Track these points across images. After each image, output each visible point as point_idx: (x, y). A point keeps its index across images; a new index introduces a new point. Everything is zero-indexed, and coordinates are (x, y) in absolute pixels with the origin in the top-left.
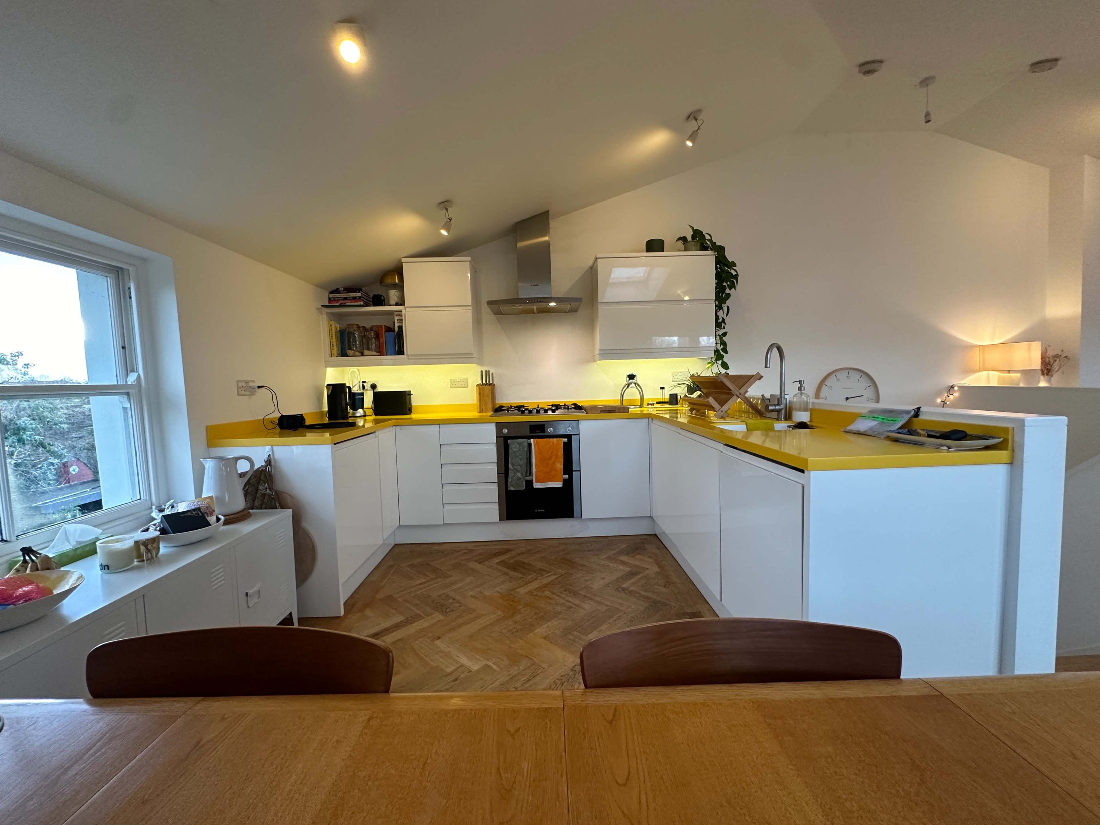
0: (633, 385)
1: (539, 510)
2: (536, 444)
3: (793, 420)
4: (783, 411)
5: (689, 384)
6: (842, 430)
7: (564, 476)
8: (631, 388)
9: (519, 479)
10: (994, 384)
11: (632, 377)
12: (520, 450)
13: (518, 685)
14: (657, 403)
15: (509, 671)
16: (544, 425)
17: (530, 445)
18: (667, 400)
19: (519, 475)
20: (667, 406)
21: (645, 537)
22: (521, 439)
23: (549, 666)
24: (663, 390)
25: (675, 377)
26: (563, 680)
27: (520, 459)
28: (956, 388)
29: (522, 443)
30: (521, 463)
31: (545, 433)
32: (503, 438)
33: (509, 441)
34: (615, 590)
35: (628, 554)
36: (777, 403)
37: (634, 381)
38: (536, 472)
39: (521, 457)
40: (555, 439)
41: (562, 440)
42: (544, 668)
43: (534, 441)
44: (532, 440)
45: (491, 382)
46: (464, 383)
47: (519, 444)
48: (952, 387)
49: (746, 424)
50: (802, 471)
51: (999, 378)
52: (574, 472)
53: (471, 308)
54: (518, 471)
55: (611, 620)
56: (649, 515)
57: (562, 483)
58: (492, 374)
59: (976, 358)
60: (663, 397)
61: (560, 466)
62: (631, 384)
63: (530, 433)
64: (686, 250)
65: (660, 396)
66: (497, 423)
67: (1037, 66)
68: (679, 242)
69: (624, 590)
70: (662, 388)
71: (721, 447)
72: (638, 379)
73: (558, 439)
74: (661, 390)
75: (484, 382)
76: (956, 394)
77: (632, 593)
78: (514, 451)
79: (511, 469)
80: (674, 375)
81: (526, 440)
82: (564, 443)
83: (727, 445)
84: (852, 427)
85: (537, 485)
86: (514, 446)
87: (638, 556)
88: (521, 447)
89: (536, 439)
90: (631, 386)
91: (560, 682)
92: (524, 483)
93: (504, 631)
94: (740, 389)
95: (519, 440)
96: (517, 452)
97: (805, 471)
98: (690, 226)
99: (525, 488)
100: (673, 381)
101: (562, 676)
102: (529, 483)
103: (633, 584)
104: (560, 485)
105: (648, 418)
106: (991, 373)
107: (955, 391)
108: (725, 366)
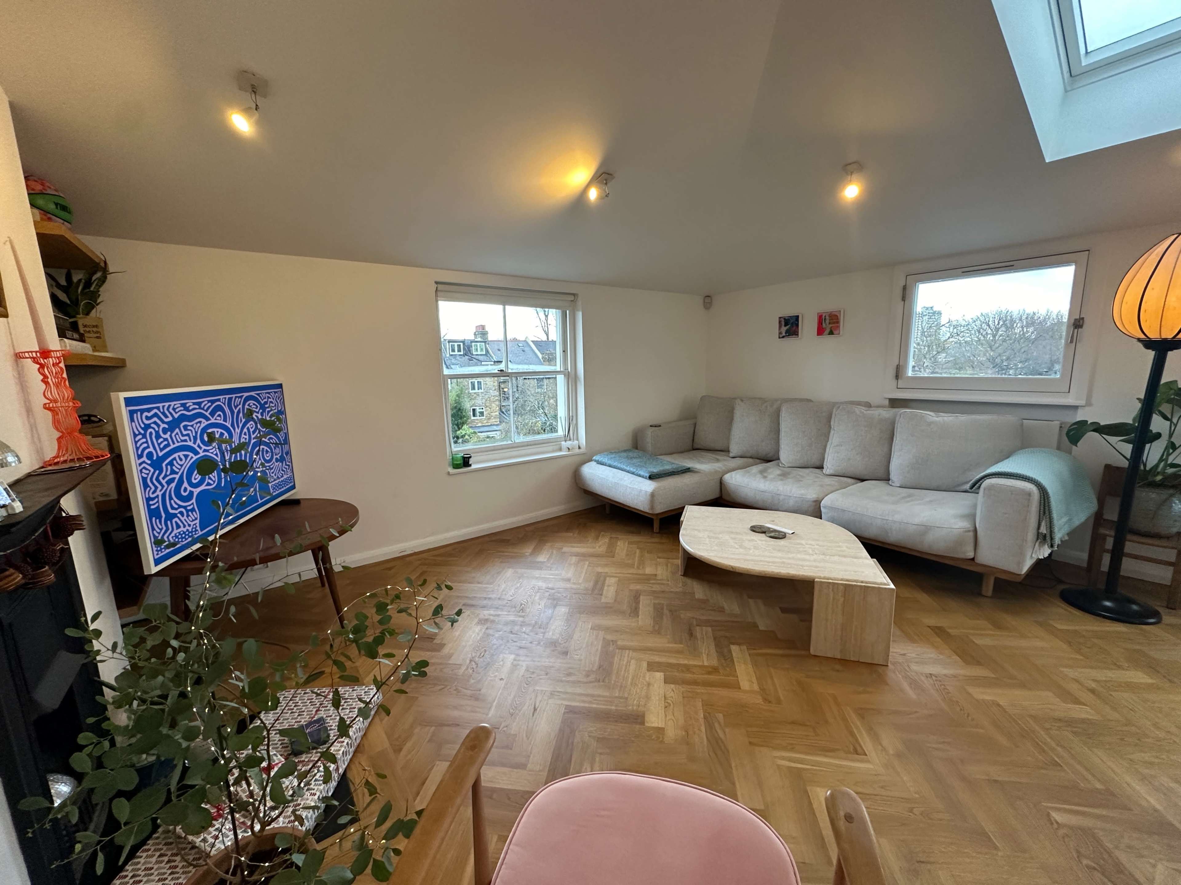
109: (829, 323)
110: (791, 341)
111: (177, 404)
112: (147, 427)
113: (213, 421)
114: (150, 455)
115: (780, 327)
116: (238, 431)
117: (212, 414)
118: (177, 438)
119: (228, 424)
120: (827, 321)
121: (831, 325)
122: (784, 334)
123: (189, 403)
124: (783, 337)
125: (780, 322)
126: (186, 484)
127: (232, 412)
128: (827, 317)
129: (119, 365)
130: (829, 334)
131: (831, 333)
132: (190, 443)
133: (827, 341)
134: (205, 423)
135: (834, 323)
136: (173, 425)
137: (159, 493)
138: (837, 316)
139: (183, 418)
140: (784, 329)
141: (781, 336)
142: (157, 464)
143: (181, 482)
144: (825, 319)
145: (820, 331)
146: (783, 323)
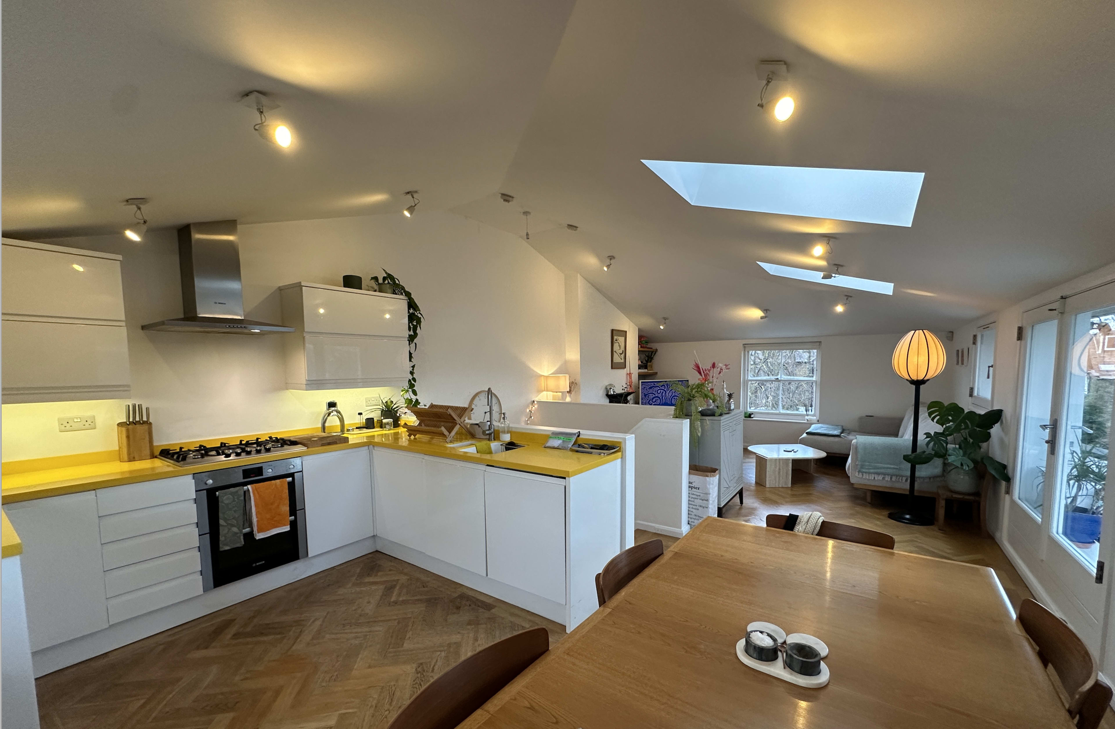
0: (335, 413)
1: (257, 564)
2: (255, 490)
3: (501, 439)
4: (493, 434)
5: (382, 408)
6: (543, 446)
7: (291, 518)
8: (332, 416)
9: (236, 533)
10: (551, 400)
11: (332, 405)
12: (234, 501)
13: (387, 707)
14: (357, 428)
15: (368, 705)
16: (261, 468)
17: (246, 493)
18: (365, 426)
19: (235, 529)
20: (365, 430)
21: (370, 556)
22: (234, 487)
23: (397, 681)
24: (361, 416)
25: (368, 402)
26: (418, 682)
27: (235, 511)
28: (536, 402)
29: (237, 492)
30: (237, 516)
31: (262, 475)
32: (205, 491)
33: (217, 493)
34: (389, 606)
35: (369, 575)
36: (488, 429)
37: (336, 408)
38: (258, 521)
39: (236, 508)
40: (278, 481)
41: (286, 480)
42: (394, 685)
43: (252, 488)
44: (249, 486)
45: (145, 419)
46: (89, 422)
47: (232, 494)
48: (534, 402)
49: (476, 446)
50: (565, 478)
51: (553, 396)
52: (297, 512)
53: (123, 324)
54: (233, 526)
55: (410, 628)
56: (373, 535)
57: (289, 526)
58: (147, 409)
59: (543, 382)
60: (362, 421)
61: (286, 508)
62: (332, 412)
63: (244, 478)
64: (380, 291)
65: (358, 420)
66: (194, 474)
67: (570, 226)
68: (373, 281)
69: (396, 603)
70: (360, 414)
71: (484, 467)
72: (339, 407)
73: (281, 480)
74: (359, 416)
75: (131, 420)
76: (536, 406)
77: (404, 602)
78: (225, 504)
79: (223, 526)
80: (367, 400)
81: (242, 487)
82: (289, 483)
83: (488, 465)
84: (549, 444)
85: (259, 536)
86: (225, 497)
87: (380, 574)
88: (236, 497)
89: (254, 484)
90: (332, 414)
91: (417, 685)
92: (242, 537)
93: (324, 684)
94: (461, 419)
95: (232, 490)
96: (230, 504)
97: (566, 478)
98: (384, 270)
99: (243, 543)
100: (366, 406)
101: (414, 681)
102: (251, 534)
103: (399, 595)
104: (287, 528)
105: (368, 446)
106: (549, 393)
107: (535, 404)
108: (415, 393)
111: (652, 383)
112: (645, 387)
113: (661, 388)
114: (644, 393)
116: (668, 392)
117: (661, 387)
118: (651, 391)
119: (666, 390)
123: (656, 384)
126: (651, 401)
127: (668, 387)
129: (656, 373)
132: (654, 392)
134: (659, 388)
136: (651, 388)
137: (645, 401)
139: (653, 387)
142: (645, 395)
143: (650, 400)
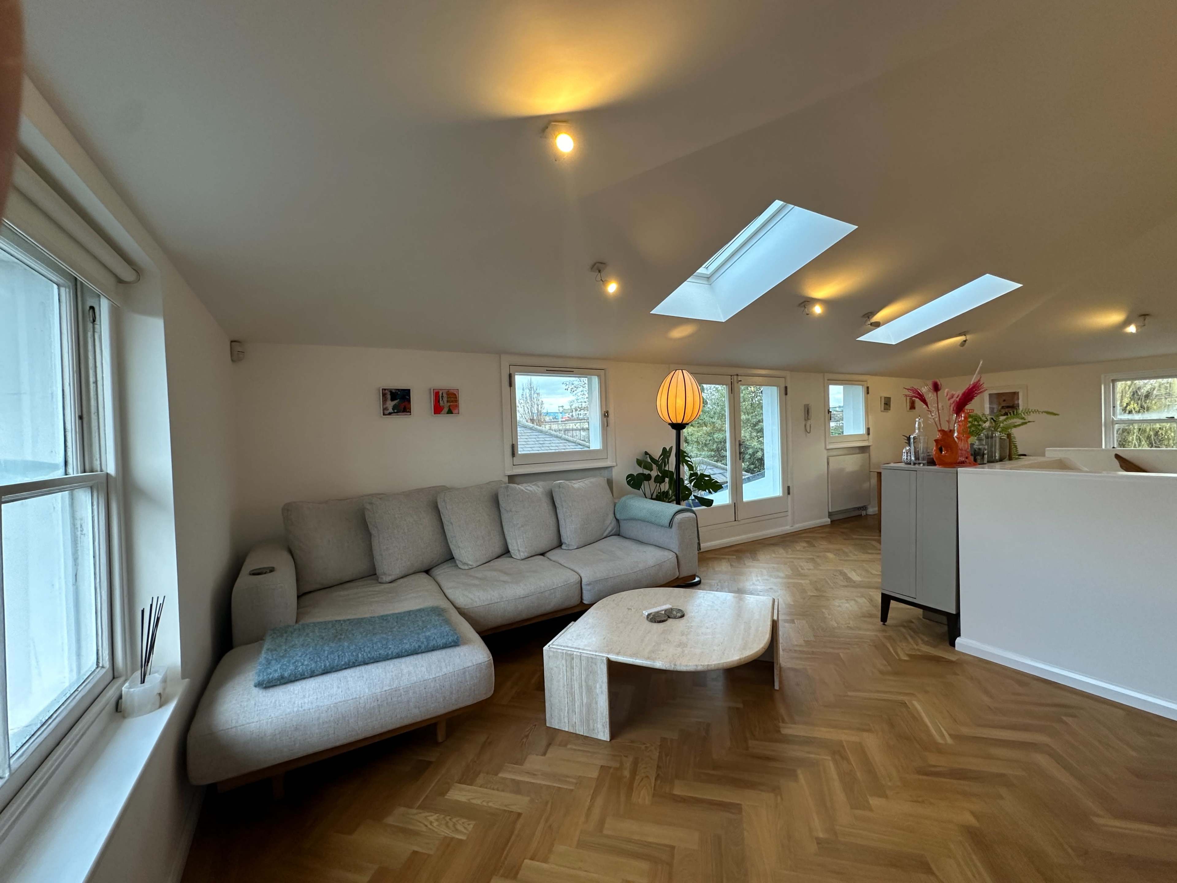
109: (447, 402)
110: (399, 421)
115: (385, 400)
120: (445, 399)
121: (449, 404)
122: (391, 410)
124: (390, 414)
125: (384, 395)
128: (445, 395)
130: (448, 413)
131: (450, 412)
133: (444, 419)
135: (452, 402)
138: (455, 395)
140: (390, 404)
141: (387, 412)
144: (442, 396)
145: (438, 410)
146: (389, 396)
